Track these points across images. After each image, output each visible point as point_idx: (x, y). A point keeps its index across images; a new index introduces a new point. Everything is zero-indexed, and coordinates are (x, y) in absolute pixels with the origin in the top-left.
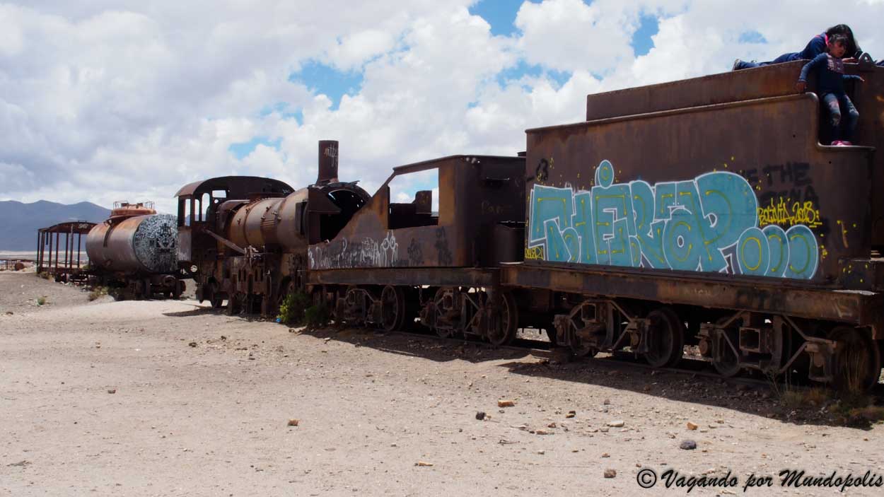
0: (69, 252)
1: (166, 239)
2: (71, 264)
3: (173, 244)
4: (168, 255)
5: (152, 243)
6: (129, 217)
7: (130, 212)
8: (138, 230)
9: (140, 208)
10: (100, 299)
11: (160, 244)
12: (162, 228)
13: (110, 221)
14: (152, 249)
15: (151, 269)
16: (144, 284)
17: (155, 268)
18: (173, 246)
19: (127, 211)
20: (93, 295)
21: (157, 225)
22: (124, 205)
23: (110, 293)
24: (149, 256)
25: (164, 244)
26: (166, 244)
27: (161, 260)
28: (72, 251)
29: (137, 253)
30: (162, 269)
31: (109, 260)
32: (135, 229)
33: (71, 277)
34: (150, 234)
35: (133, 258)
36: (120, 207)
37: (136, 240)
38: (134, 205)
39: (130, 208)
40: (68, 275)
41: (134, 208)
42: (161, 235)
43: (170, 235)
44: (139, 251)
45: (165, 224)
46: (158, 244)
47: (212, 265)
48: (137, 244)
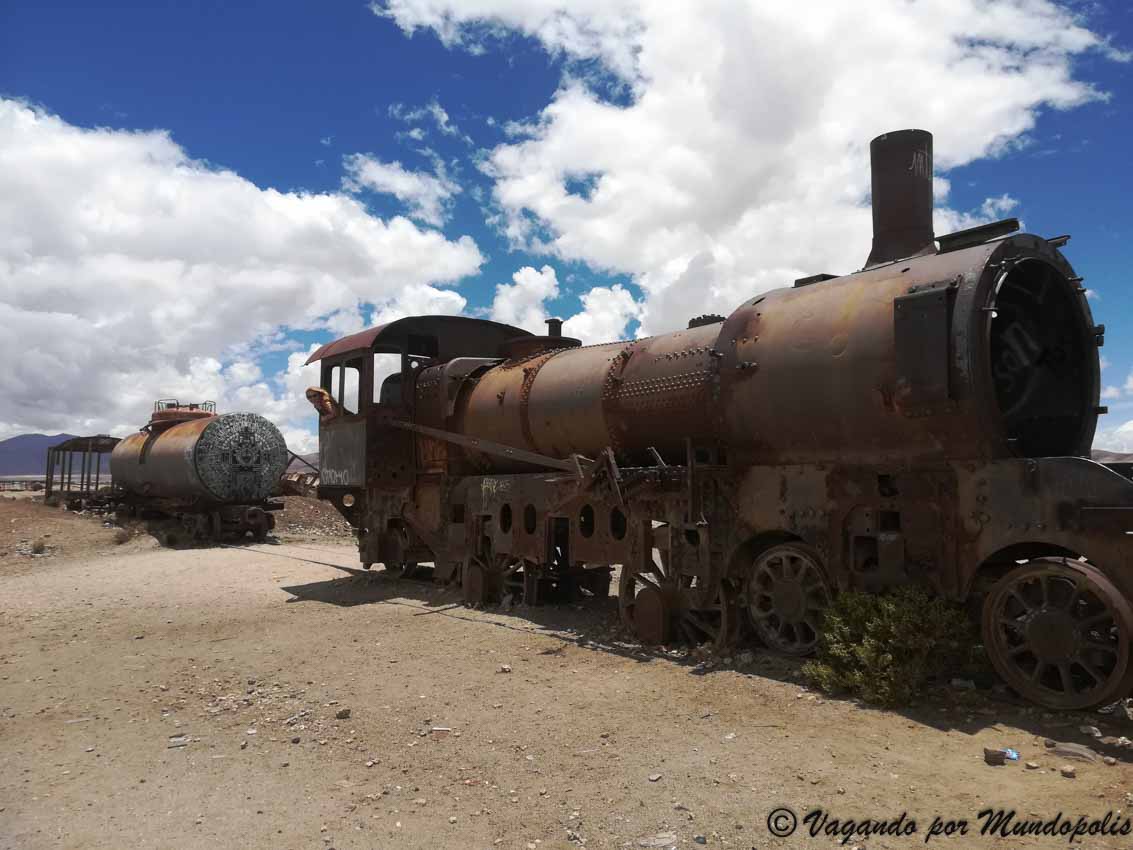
0: (86, 476)
1: (247, 451)
2: (88, 485)
3: (259, 458)
4: (250, 476)
5: (224, 456)
6: (180, 422)
7: (182, 414)
8: (202, 437)
9: (195, 410)
10: (134, 543)
11: (239, 459)
12: (241, 434)
13: (150, 428)
14: (225, 467)
15: (223, 496)
16: (211, 520)
17: (229, 496)
18: (258, 461)
19: (176, 414)
20: (123, 535)
21: (234, 430)
22: (170, 406)
23: (151, 531)
24: (220, 476)
25: (244, 458)
26: (247, 459)
27: (239, 483)
28: (89, 474)
29: (200, 472)
30: (238, 499)
31: (148, 483)
32: (197, 437)
33: (88, 503)
34: (221, 443)
35: (194, 481)
36: (164, 408)
37: (199, 451)
38: (186, 406)
39: (180, 409)
40: (84, 501)
41: (188, 410)
42: (240, 445)
43: (253, 445)
44: (203, 470)
45: (246, 428)
46: (235, 460)
47: (405, 494)
48: (201, 459)
